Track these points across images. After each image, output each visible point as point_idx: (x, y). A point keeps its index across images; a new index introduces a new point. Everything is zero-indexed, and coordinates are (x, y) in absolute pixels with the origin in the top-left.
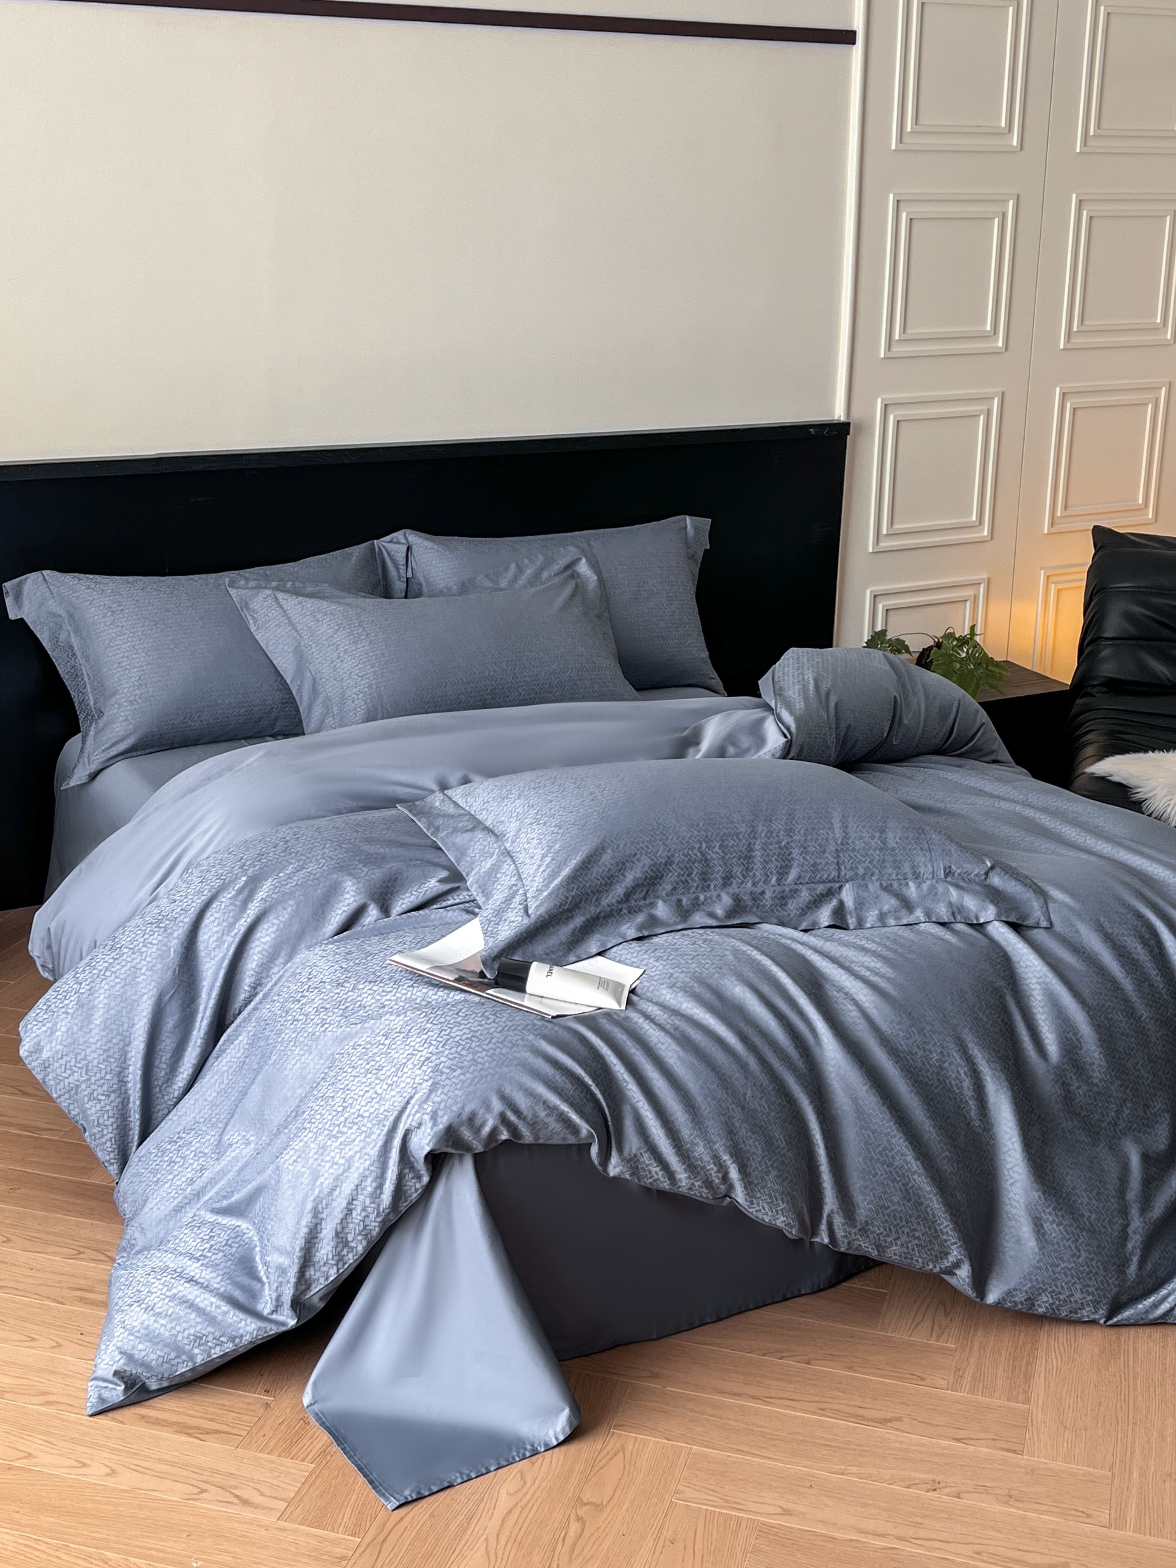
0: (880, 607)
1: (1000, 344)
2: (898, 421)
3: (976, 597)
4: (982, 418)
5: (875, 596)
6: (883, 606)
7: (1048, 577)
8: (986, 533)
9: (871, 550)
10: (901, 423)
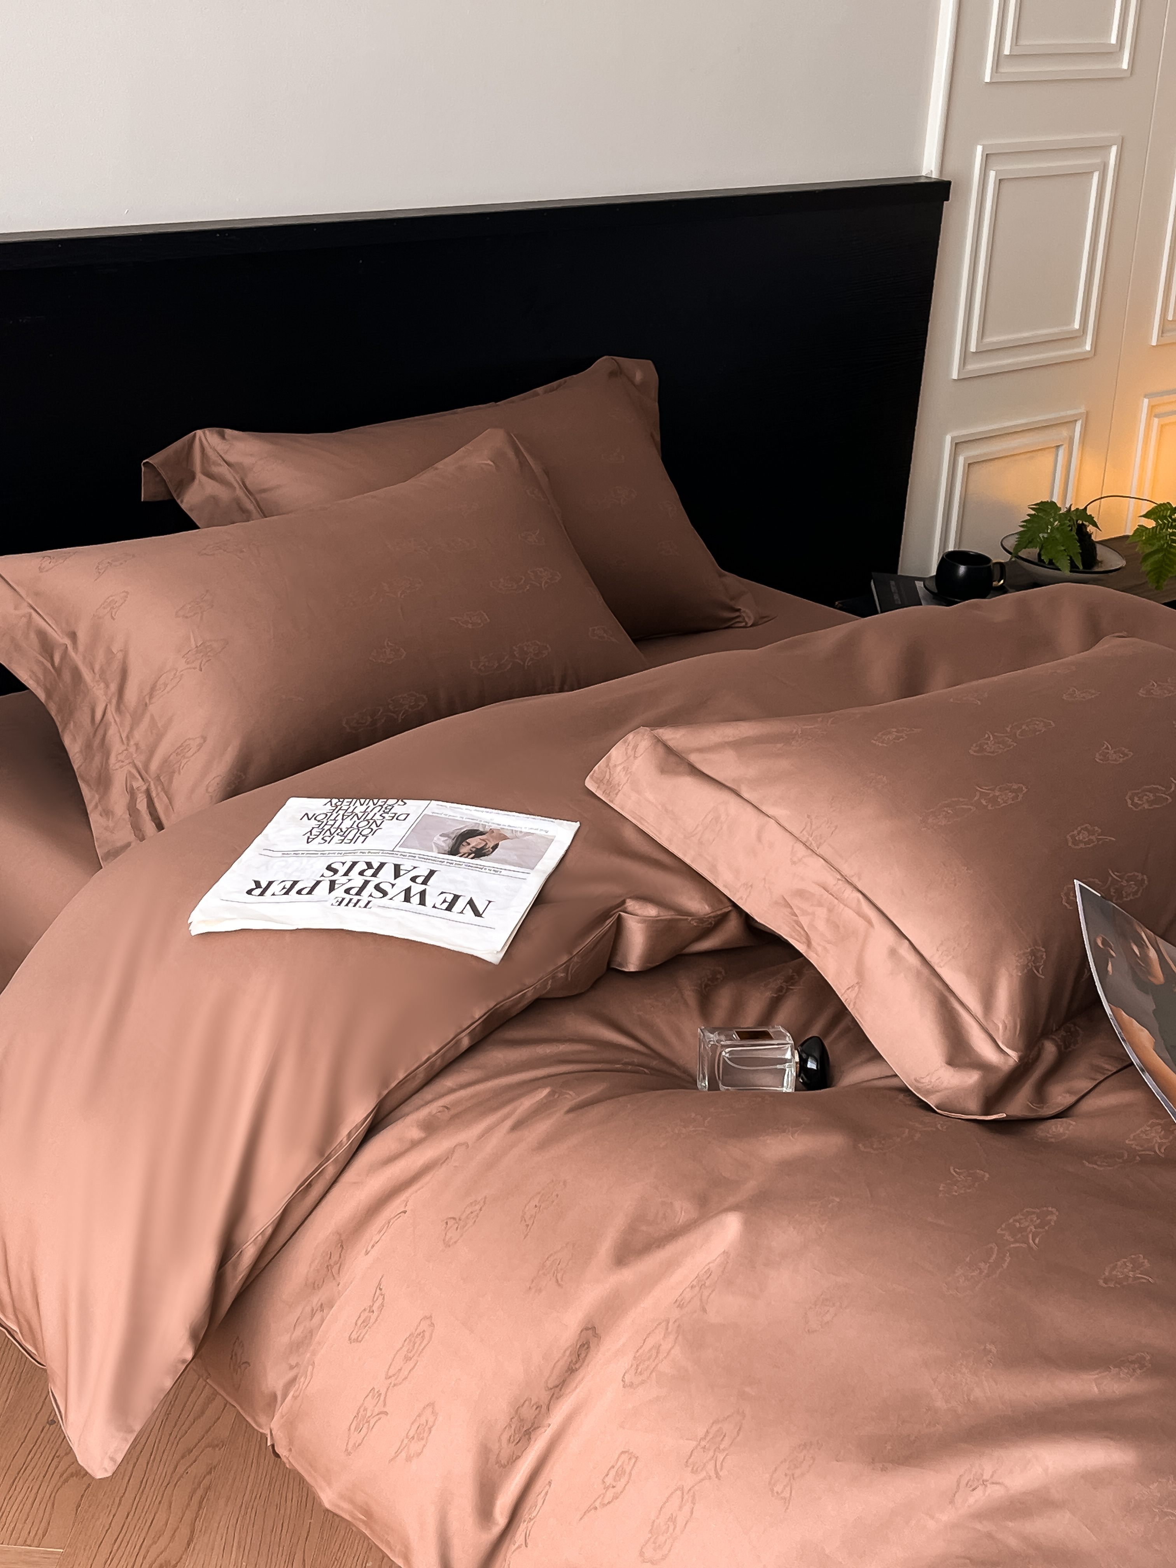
0: (961, 460)
1: (1125, 66)
2: (1000, 180)
3: (1071, 440)
4: (1096, 176)
5: (956, 444)
6: (965, 459)
7: (1152, 407)
8: (1088, 347)
9: (955, 376)
10: (1003, 184)
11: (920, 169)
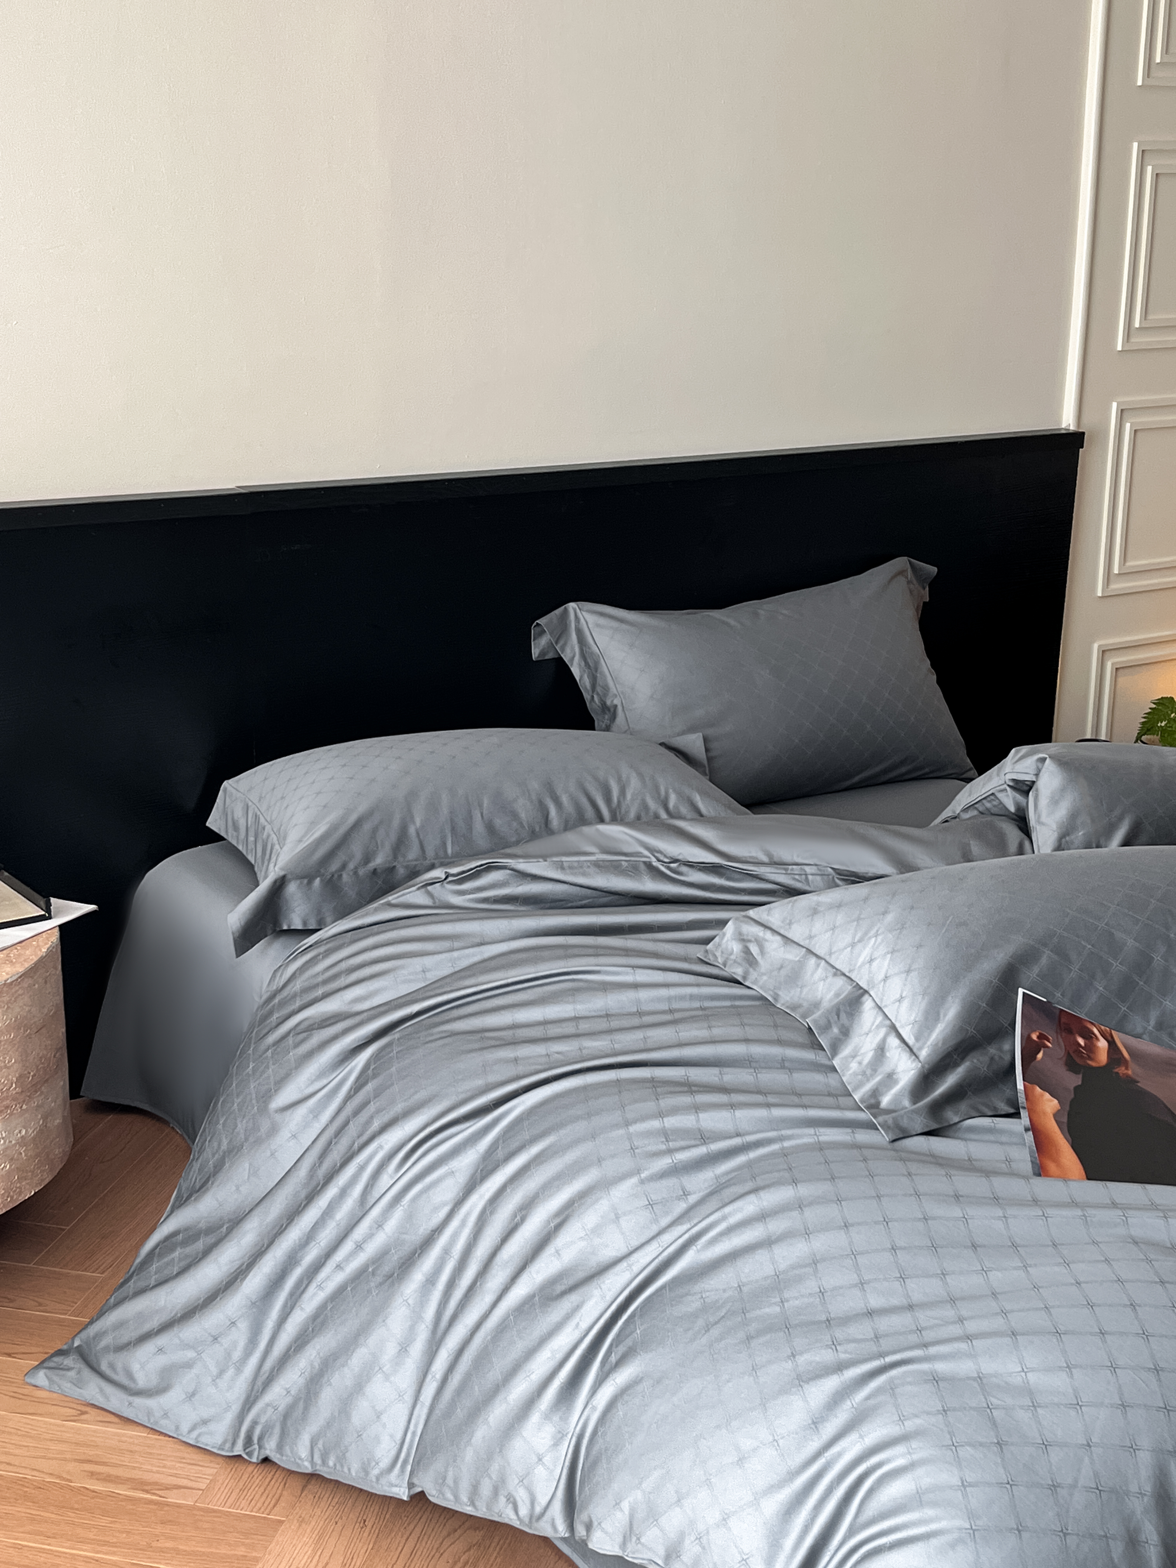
0: (1109, 665)
2: (1136, 431)
5: (1103, 652)
6: (1113, 664)
9: (1100, 594)
10: (1139, 434)
11: (1060, 422)
